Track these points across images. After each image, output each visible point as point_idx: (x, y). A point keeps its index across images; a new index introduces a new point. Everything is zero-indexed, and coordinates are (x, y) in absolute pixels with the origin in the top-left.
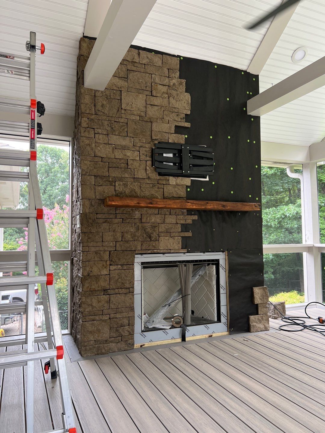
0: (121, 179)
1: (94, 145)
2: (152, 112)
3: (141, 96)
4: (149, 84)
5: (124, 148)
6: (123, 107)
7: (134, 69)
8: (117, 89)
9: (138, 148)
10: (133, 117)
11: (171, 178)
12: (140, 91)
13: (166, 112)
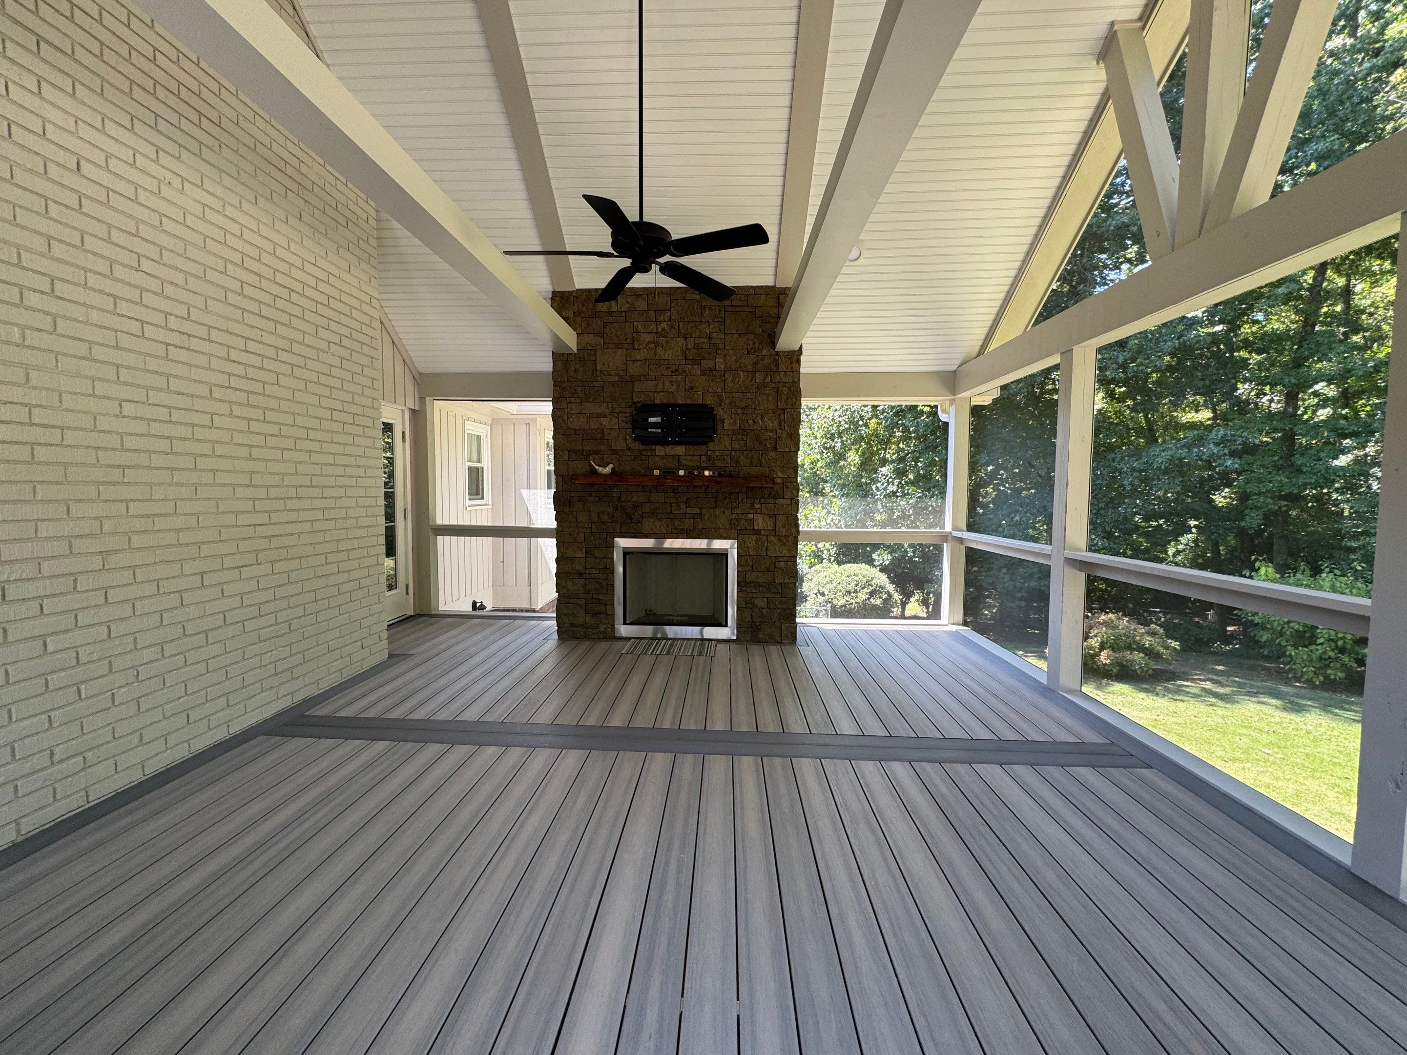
0: (597, 452)
1: (565, 417)
2: (635, 369)
3: (619, 351)
4: (629, 336)
5: (599, 416)
6: (598, 368)
7: (611, 319)
8: (590, 348)
9: (615, 415)
10: (611, 379)
11: (658, 447)
12: (618, 347)
13: (652, 367)
